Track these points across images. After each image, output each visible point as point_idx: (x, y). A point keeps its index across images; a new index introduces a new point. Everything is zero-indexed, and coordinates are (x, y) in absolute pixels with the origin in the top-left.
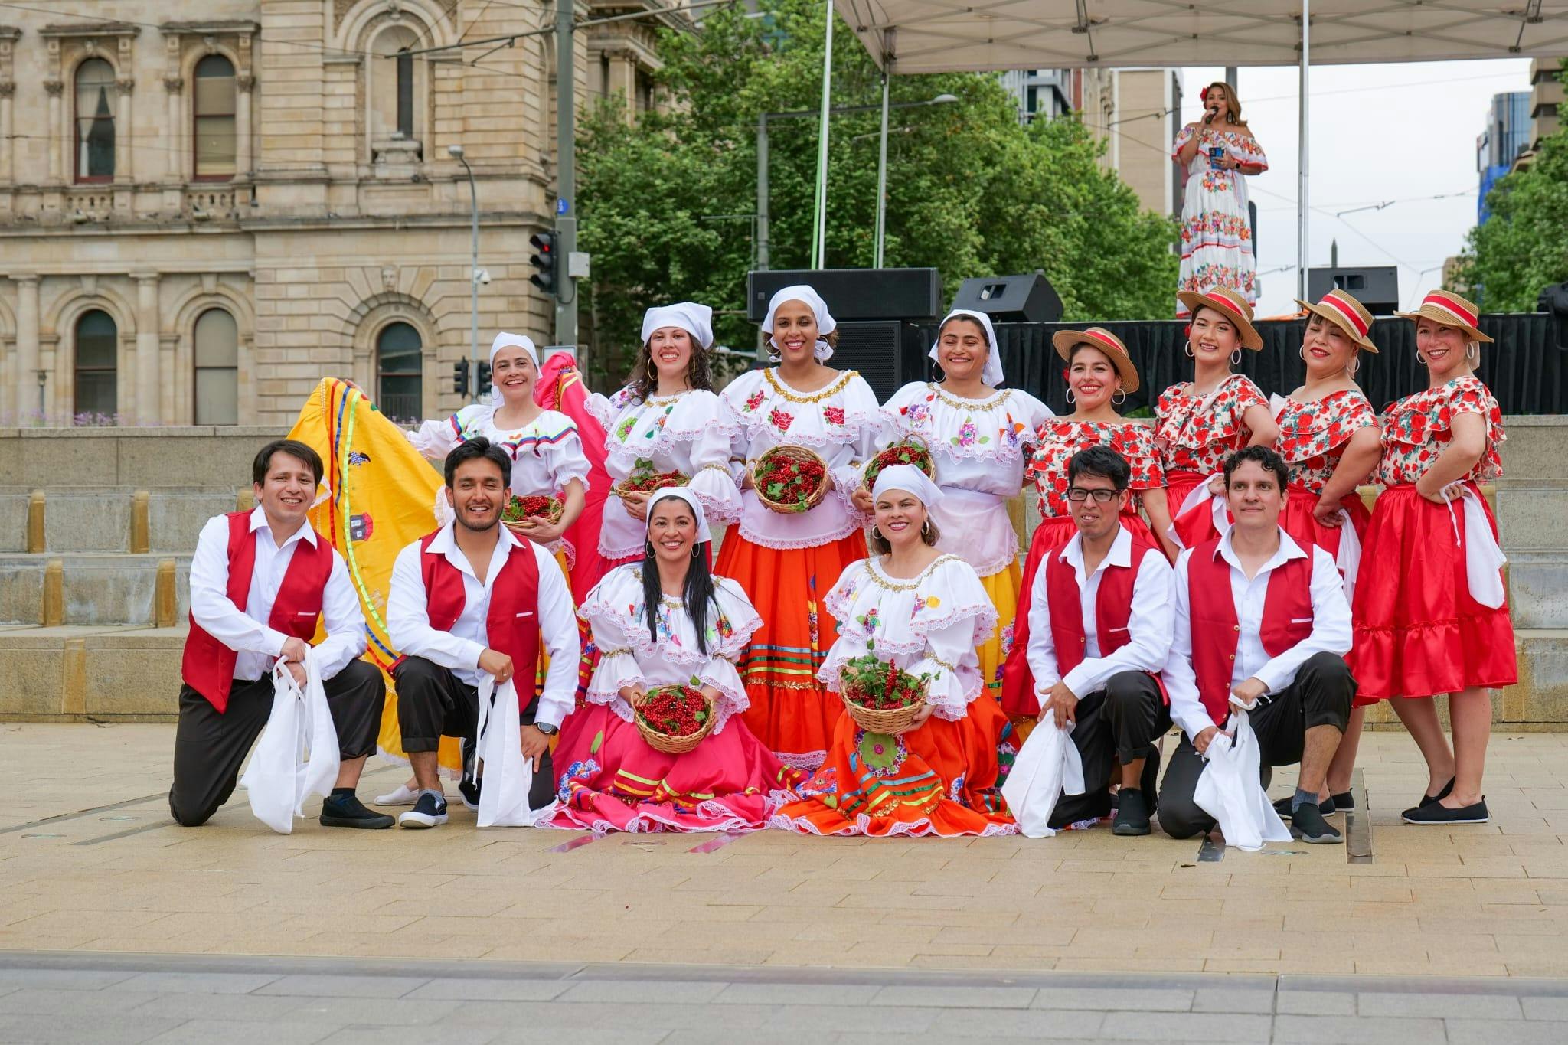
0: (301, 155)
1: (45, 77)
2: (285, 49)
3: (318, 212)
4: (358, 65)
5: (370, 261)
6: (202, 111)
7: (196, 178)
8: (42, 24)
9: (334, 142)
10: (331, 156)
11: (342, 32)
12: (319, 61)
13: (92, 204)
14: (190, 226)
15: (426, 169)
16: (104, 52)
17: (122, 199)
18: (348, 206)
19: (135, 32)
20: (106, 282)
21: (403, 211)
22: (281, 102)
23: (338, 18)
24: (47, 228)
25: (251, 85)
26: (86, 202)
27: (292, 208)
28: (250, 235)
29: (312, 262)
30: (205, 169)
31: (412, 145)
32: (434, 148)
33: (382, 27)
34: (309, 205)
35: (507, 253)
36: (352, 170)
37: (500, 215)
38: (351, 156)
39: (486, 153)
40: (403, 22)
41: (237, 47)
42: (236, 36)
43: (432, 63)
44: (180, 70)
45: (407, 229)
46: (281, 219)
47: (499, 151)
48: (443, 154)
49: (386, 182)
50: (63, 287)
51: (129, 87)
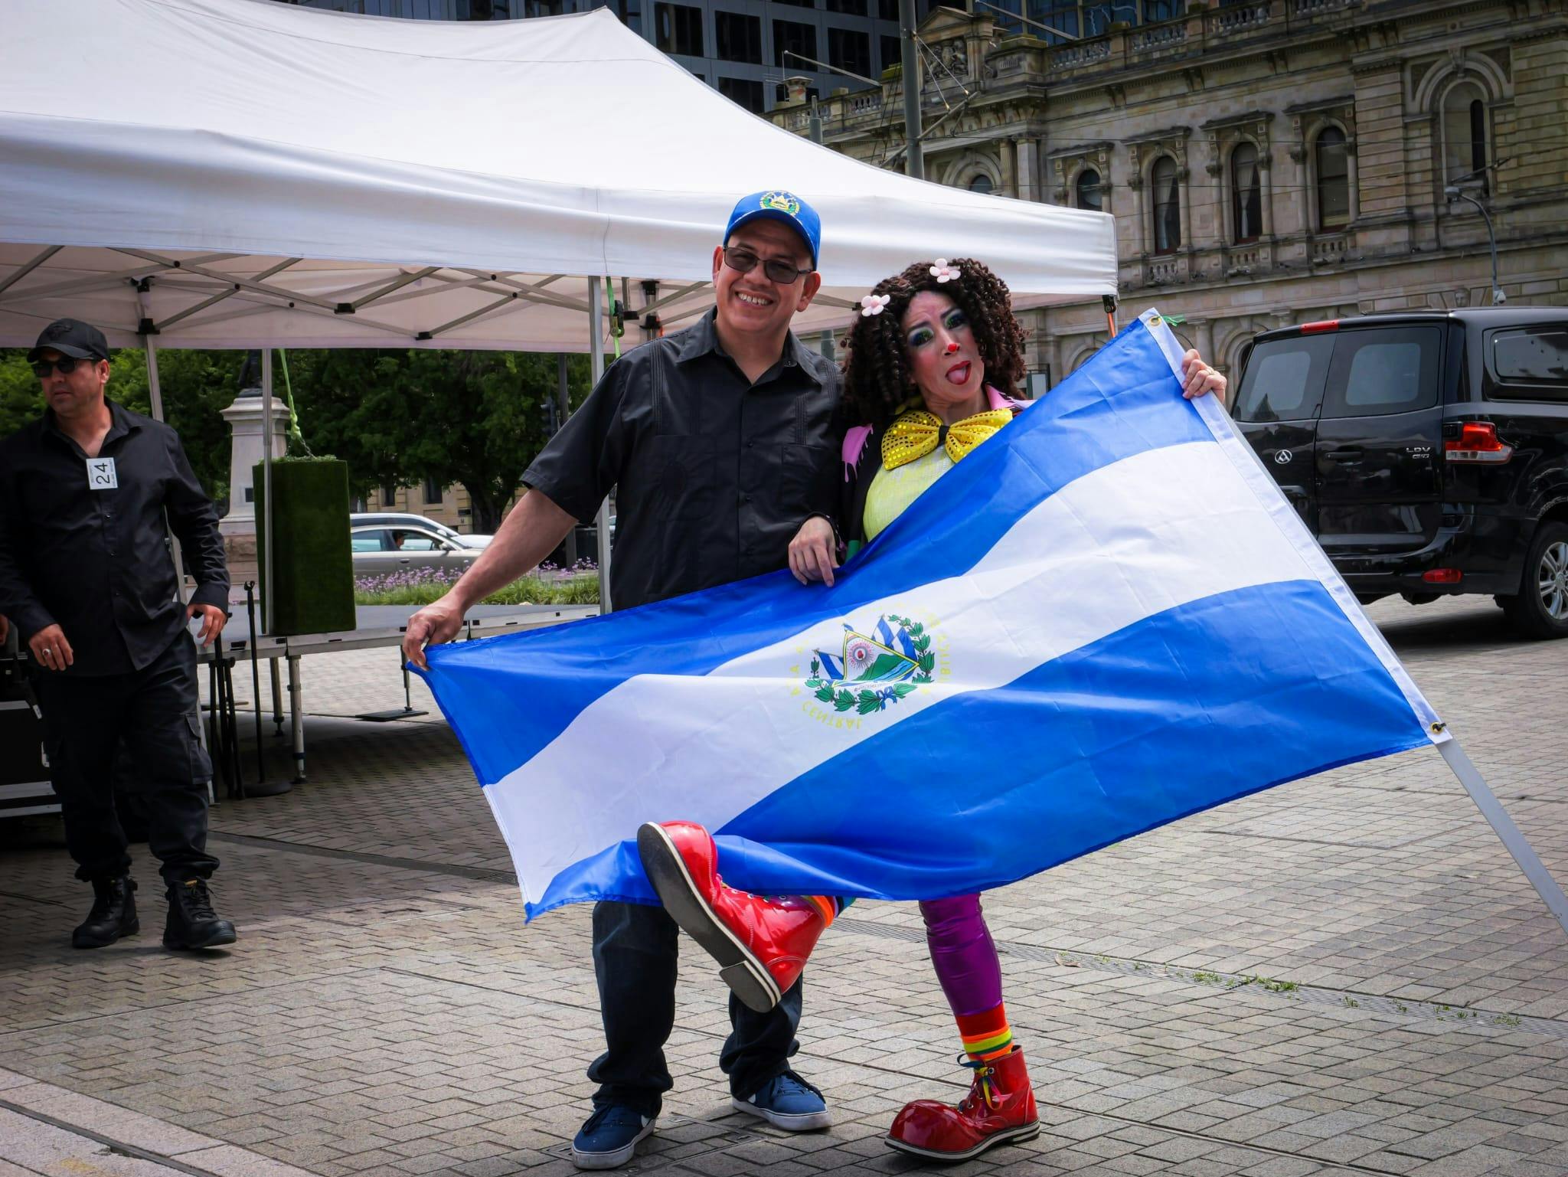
0: (1390, 203)
1: (1208, 163)
2: (1373, 116)
3: (1403, 249)
4: (1434, 121)
5: (1446, 286)
6: (1325, 174)
7: (1323, 229)
8: (1203, 121)
9: (1416, 190)
10: (1416, 200)
11: (1419, 95)
12: (1400, 122)
13: (1247, 259)
14: (1311, 270)
15: (1492, 203)
16: (1250, 138)
17: (1265, 255)
18: (1431, 240)
19: (1270, 117)
20: (1258, 320)
21: (1473, 241)
22: (1372, 161)
23: (1415, 84)
24: (1210, 282)
25: (1353, 149)
26: (1242, 259)
27: (1383, 248)
28: (1353, 273)
29: (1401, 291)
30: (1330, 221)
31: (1479, 183)
32: (1497, 184)
33: (1451, 86)
34: (1397, 244)
35: (1557, 269)
36: (1431, 210)
37: (1548, 236)
38: (1430, 199)
39: (1536, 183)
40: (1467, 80)
41: (1343, 119)
42: (1342, 109)
43: (1492, 111)
44: (1303, 144)
45: (1473, 256)
46: (1375, 258)
47: (1548, 181)
48: (1504, 188)
49: (1459, 217)
50: (1229, 326)
51: (1268, 163)
